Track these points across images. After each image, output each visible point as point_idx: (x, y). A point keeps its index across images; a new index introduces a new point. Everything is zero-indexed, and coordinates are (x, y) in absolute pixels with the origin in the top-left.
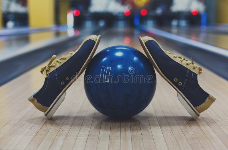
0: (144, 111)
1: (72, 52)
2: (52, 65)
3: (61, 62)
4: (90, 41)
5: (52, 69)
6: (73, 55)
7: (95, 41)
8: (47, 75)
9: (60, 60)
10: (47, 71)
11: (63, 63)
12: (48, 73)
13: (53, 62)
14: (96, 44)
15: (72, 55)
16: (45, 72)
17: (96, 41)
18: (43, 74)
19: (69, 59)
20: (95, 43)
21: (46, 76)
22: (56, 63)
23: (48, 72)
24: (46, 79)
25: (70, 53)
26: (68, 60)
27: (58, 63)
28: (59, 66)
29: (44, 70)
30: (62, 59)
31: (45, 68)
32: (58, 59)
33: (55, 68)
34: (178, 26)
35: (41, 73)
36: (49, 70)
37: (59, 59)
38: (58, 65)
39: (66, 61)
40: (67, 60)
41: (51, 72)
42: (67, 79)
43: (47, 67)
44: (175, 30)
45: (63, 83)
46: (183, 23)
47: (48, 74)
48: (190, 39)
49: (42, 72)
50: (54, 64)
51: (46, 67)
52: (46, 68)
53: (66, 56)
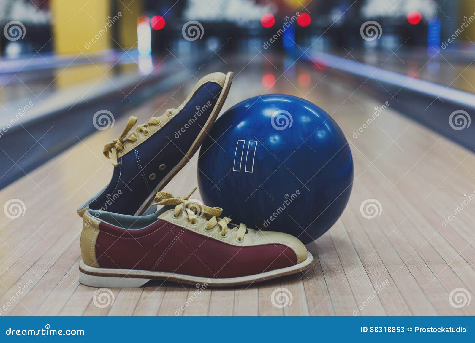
0: (327, 234)
1: (171, 110)
2: (129, 139)
3: (147, 132)
4: (211, 84)
5: (129, 147)
6: (175, 115)
7: (220, 85)
8: (119, 160)
9: (145, 126)
10: (118, 151)
11: (152, 134)
12: (121, 155)
13: (130, 132)
14: (223, 91)
15: (172, 116)
16: (113, 155)
17: (223, 85)
18: (109, 158)
19: (164, 124)
20: (222, 88)
21: (116, 163)
22: (136, 133)
23: (119, 154)
24: (116, 169)
25: (168, 111)
26: (162, 126)
27: (142, 133)
28: (143, 141)
29: (112, 149)
30: (151, 125)
31: (113, 145)
32: (141, 126)
33: (135, 145)
34: (379, 49)
35: (104, 155)
36: (123, 148)
37: (143, 125)
38: (142, 138)
39: (158, 129)
40: (160, 128)
41: (126, 153)
42: (162, 167)
43: (119, 142)
44: (371, 58)
45: (152, 176)
46: (390, 42)
47: (119, 157)
48: (405, 74)
49: (106, 153)
50: (133, 136)
51: (115, 143)
52: (117, 144)
53: (159, 118)
